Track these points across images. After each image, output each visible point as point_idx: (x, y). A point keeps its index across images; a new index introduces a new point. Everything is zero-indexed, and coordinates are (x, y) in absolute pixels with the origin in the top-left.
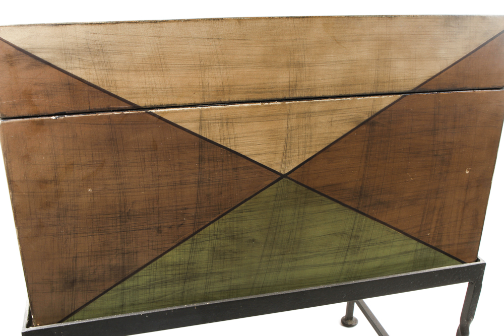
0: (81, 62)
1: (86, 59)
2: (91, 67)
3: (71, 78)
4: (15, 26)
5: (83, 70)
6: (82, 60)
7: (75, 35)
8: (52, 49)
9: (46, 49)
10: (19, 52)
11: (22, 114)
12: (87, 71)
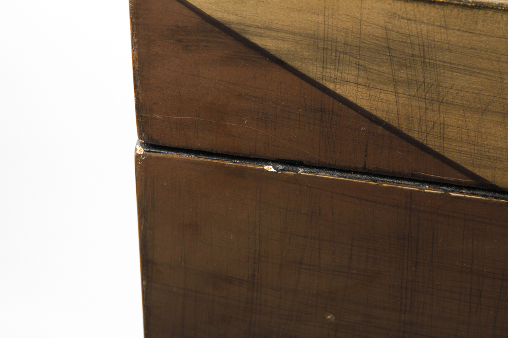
0: (362, 73)
1: (376, 67)
2: (385, 87)
3: (329, 100)
5: (362, 90)
6: (366, 69)
7: (358, 15)
8: (294, 34)
9: (278, 30)
10: (209, 26)
11: (198, 145)
12: (373, 93)
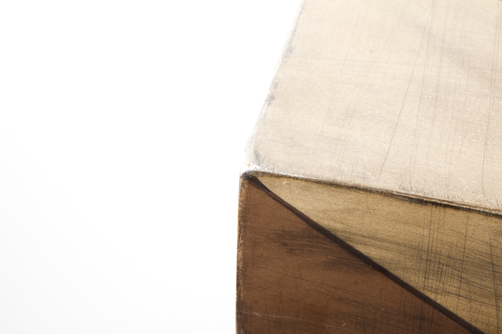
0: (464, 286)
1: (478, 281)
2: (487, 301)
3: (429, 310)
4: (319, 182)
5: (463, 301)
6: (468, 282)
7: (464, 231)
8: (398, 244)
9: (382, 240)
10: (315, 232)
12: (474, 305)
